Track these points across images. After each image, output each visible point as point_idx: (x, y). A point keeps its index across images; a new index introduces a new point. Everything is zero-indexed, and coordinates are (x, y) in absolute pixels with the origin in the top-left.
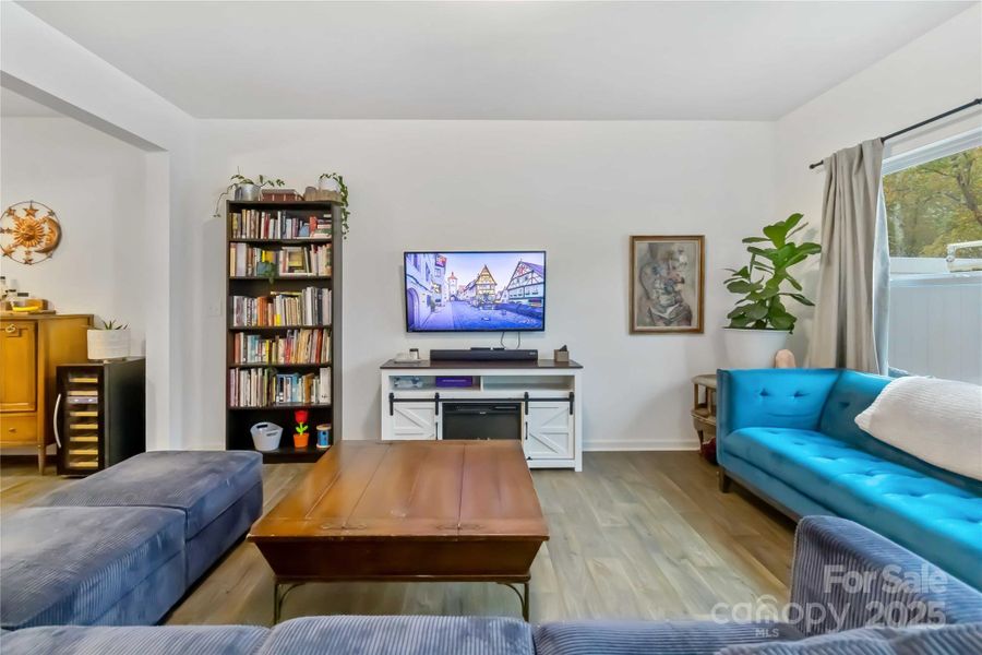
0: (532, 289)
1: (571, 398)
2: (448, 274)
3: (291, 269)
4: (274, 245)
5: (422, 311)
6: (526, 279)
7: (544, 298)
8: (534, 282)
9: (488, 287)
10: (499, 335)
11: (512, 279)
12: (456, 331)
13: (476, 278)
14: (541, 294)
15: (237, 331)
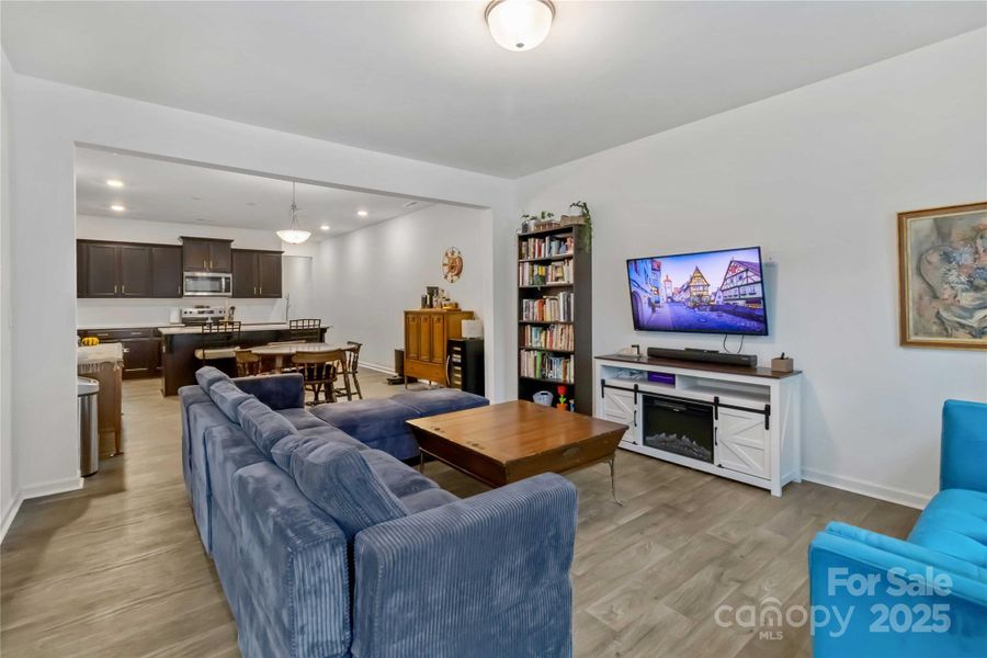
0: (748, 289)
1: (767, 411)
2: (663, 278)
3: (557, 279)
4: (546, 262)
5: (646, 311)
6: (740, 278)
7: (763, 298)
8: (750, 281)
9: (701, 288)
10: (722, 337)
11: (725, 280)
12: (675, 331)
13: (688, 280)
14: (759, 294)
15: (526, 324)
